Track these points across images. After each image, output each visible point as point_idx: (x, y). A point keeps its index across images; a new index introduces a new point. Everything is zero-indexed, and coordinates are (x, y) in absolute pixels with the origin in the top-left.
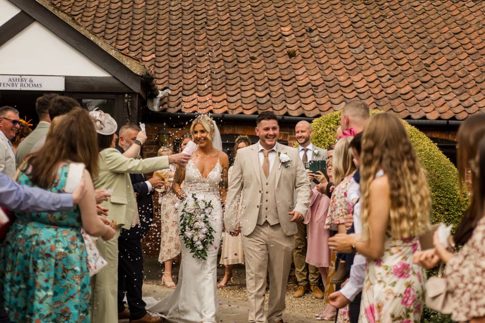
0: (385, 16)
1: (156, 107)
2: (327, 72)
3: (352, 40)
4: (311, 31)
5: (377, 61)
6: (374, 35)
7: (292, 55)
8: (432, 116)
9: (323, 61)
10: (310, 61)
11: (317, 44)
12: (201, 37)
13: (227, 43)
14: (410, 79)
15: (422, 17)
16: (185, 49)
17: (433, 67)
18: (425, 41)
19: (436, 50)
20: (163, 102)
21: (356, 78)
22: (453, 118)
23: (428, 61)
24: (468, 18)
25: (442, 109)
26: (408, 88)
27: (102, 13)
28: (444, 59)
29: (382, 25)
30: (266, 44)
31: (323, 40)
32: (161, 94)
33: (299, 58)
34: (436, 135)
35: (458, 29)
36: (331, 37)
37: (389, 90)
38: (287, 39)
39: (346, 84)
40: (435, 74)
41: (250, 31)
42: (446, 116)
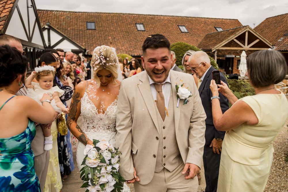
0: (129, 35)
1: (86, 54)
2: (118, 46)
3: (123, 40)
4: (115, 38)
5: (127, 44)
6: (127, 39)
7: (111, 43)
8: (136, 55)
9: (117, 44)
10: (114, 44)
11: (116, 41)
12: (94, 39)
13: (98, 41)
14: (133, 48)
15: (136, 35)
16: (91, 42)
17: (137, 45)
18: (136, 40)
19: (138, 42)
20: (88, 52)
21: (123, 47)
22: (139, 55)
23: (136, 44)
24: (145, 35)
25: (138, 53)
26: (132, 50)
27: (74, 34)
28: (139, 44)
29: (128, 37)
30: (106, 41)
31: (117, 40)
32: (87, 51)
33: (112, 44)
34: (137, 58)
35: (142, 38)
36: (118, 39)
37: (129, 50)
38: (110, 40)
39: (121, 49)
40: (137, 47)
41: (103, 38)
42: (138, 55)
